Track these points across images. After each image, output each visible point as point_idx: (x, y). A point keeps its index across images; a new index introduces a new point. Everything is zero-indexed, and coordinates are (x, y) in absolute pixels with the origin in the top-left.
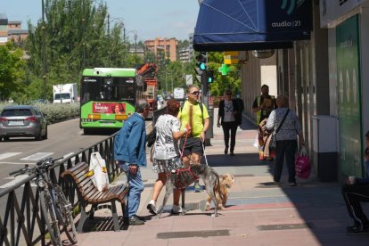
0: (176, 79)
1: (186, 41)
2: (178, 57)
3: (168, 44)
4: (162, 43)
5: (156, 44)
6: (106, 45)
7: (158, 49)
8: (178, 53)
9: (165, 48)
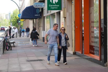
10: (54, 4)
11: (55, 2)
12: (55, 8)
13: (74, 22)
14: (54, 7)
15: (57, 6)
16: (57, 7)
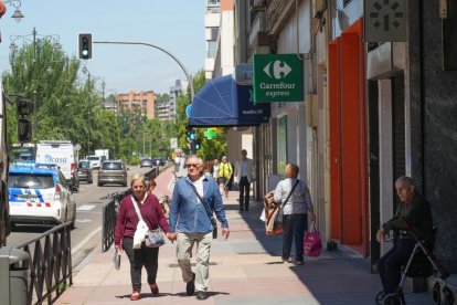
0: (154, 140)
1: (165, 95)
2: (156, 114)
3: (145, 98)
4: (137, 98)
5: (131, 98)
6: (78, 101)
7: (133, 105)
8: (156, 109)
9: (141, 103)
10: (278, 81)
11: (282, 74)
12: (282, 93)
13: (328, 143)
14: (276, 90)
15: (288, 86)
16: (287, 90)
